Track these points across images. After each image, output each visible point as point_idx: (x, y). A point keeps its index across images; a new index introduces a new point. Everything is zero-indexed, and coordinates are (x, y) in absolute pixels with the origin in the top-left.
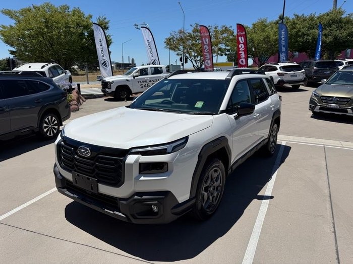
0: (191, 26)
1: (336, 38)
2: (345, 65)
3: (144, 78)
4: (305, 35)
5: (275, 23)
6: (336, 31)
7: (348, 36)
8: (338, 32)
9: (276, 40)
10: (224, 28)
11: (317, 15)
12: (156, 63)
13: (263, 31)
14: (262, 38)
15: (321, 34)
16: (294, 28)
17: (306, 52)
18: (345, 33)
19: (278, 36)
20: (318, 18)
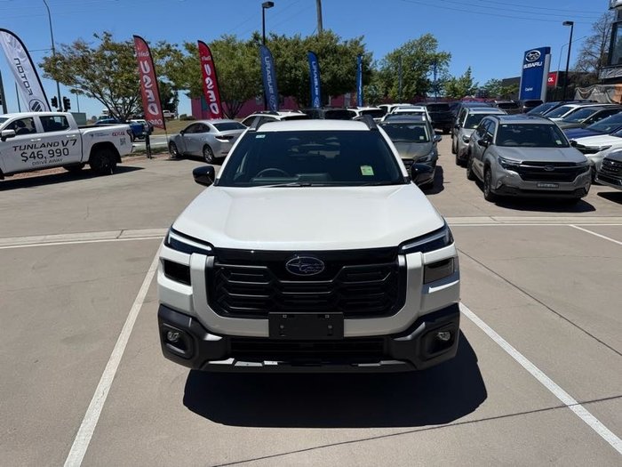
0: (95, 35)
1: (335, 76)
2: (358, 115)
3: (29, 140)
4: (292, 68)
5: (247, 45)
6: (333, 64)
7: (349, 73)
8: (336, 66)
9: (256, 74)
10: (164, 47)
11: (303, 39)
12: (42, 107)
13: (232, 57)
14: (232, 69)
15: (315, 67)
16: (278, 56)
17: (295, 96)
18: (345, 68)
19: (258, 68)
20: (305, 43)
